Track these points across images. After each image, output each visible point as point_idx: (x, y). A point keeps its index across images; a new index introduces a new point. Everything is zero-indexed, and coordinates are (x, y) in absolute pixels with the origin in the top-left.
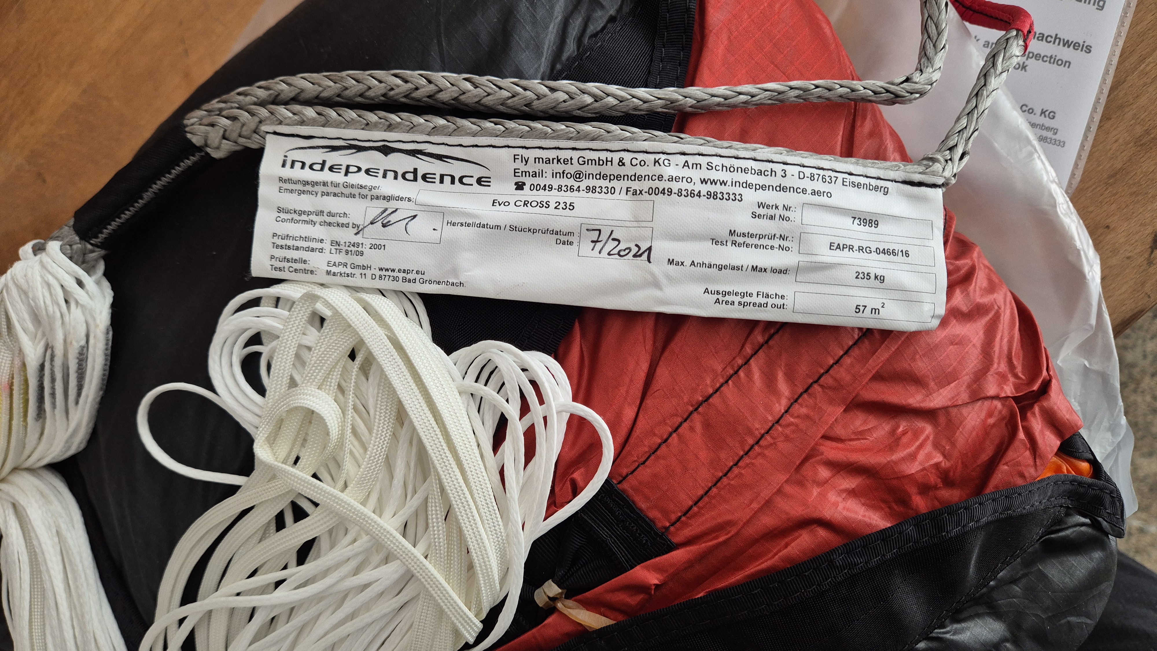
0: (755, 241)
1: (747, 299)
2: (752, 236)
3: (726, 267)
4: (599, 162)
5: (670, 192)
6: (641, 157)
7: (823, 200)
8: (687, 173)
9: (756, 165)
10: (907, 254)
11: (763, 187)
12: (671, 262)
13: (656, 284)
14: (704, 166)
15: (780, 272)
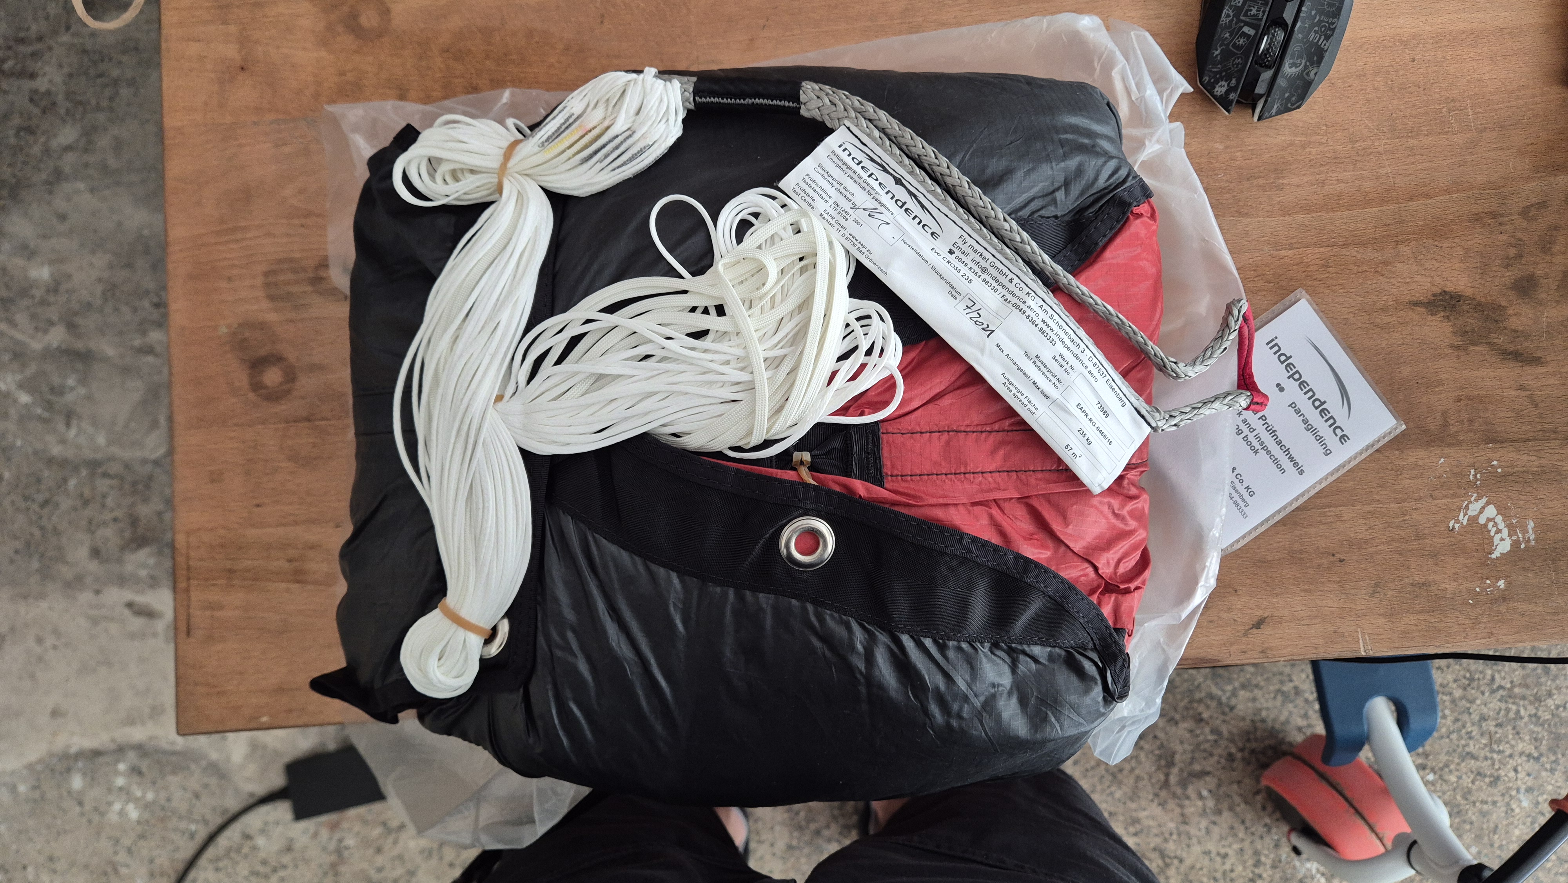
0: (1045, 370)
1: (1019, 395)
2: (1045, 367)
3: (1022, 370)
4: (1000, 272)
5: (1024, 313)
6: (1023, 285)
7: (1092, 380)
8: (1038, 310)
9: (1073, 336)
10: (1110, 443)
11: (1068, 348)
12: (998, 346)
13: (982, 351)
14: (1049, 315)
15: (1045, 396)
